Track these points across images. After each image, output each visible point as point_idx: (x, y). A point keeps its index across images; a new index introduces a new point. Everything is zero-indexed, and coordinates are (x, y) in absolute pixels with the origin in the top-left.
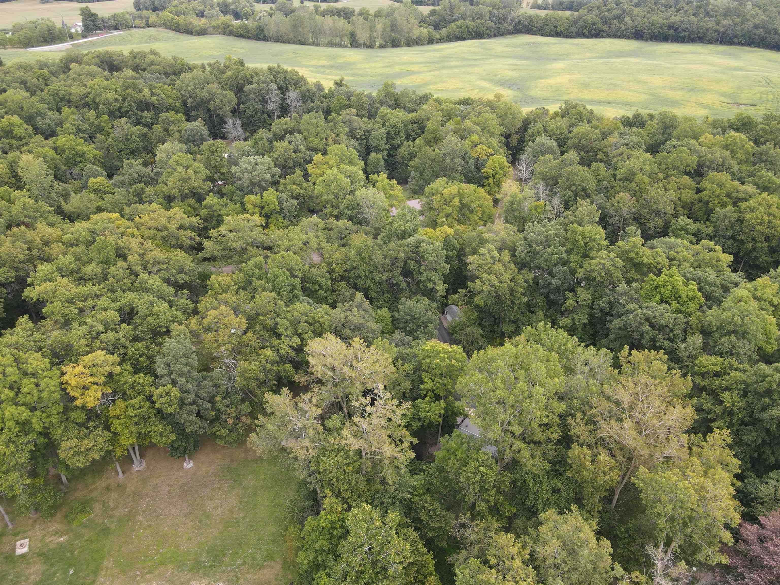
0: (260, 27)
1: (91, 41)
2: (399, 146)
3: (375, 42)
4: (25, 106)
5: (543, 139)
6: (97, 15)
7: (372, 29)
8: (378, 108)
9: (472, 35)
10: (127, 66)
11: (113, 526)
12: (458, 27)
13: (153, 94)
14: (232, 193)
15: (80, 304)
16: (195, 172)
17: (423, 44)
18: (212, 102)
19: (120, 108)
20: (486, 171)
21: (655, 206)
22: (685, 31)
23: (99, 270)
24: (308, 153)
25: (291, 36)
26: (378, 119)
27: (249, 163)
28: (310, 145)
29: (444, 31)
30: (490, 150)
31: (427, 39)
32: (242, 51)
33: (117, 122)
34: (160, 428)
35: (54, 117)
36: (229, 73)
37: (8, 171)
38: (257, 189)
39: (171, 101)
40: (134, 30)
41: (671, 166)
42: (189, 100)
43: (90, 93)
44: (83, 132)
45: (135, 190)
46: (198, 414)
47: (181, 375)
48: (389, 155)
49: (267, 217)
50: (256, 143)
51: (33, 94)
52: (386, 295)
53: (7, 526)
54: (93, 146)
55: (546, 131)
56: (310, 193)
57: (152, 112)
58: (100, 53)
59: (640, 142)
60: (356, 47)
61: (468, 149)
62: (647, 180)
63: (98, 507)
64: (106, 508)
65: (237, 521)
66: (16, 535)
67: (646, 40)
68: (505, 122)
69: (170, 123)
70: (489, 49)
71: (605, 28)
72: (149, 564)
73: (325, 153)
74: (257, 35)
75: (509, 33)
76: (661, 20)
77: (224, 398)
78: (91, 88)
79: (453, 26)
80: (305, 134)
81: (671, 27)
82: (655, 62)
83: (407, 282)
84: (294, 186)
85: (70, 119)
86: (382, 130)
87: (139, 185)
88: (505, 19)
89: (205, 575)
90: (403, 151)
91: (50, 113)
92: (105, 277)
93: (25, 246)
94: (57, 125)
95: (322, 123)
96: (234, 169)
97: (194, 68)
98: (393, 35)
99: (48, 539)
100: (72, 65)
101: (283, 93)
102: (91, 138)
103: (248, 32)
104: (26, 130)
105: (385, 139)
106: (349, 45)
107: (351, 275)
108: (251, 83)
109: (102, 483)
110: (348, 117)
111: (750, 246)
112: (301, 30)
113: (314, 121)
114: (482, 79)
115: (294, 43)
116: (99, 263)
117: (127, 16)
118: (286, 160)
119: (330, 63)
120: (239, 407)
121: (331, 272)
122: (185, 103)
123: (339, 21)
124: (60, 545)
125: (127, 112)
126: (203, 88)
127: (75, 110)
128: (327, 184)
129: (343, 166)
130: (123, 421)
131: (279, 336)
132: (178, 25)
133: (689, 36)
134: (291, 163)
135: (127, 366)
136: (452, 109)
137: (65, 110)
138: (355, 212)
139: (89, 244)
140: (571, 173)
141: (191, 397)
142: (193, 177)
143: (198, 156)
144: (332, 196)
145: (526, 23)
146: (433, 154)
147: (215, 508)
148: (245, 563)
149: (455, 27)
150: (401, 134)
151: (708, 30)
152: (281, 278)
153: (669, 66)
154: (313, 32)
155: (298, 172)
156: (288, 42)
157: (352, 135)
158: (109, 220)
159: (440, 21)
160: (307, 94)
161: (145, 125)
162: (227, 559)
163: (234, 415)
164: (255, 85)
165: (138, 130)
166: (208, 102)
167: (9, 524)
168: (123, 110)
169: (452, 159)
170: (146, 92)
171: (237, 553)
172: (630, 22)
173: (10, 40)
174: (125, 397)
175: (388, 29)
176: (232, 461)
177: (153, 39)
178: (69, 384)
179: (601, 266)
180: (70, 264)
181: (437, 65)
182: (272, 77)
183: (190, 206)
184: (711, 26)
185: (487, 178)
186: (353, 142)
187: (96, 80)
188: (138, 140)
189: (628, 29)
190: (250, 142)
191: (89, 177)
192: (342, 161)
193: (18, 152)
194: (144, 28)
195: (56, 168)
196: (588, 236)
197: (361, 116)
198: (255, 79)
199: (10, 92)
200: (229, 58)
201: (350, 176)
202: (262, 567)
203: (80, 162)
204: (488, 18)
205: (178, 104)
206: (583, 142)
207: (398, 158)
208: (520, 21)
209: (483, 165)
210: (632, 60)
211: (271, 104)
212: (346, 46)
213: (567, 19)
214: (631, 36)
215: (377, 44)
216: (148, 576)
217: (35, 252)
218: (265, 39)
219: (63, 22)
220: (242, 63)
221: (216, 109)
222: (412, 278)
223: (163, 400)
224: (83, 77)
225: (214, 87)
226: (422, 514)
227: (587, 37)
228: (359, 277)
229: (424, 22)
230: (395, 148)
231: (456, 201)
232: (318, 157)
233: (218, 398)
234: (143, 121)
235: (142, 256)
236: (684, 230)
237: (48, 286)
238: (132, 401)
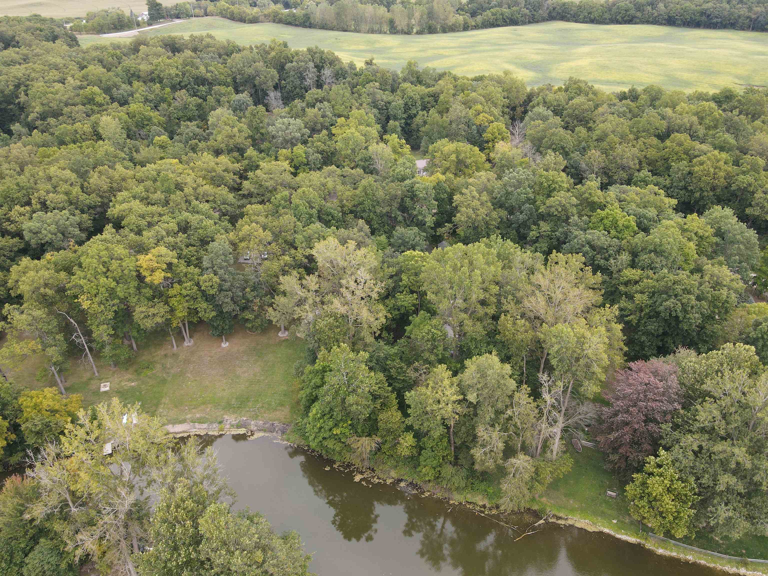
0: (307, 14)
1: (155, 29)
2: (415, 116)
3: (412, 28)
4: (104, 79)
5: (541, 109)
6: (161, 5)
7: (410, 16)
8: (400, 83)
9: (506, 22)
10: (187, 48)
11: (169, 379)
12: (493, 14)
13: (207, 71)
14: (269, 149)
15: (149, 219)
16: (240, 131)
17: (458, 31)
18: (257, 78)
19: (181, 82)
20: (487, 136)
21: (619, 161)
22: (717, 17)
23: (163, 196)
24: (334, 118)
25: (335, 23)
26: (399, 92)
27: (283, 124)
28: (336, 112)
29: (479, 19)
30: (492, 118)
31: (462, 26)
32: (289, 37)
33: (178, 94)
34: (204, 305)
35: (127, 88)
36: (273, 54)
37: (91, 130)
38: (289, 145)
39: (223, 77)
40: (194, 19)
41: (641, 129)
42: (238, 77)
43: (156, 70)
44: (151, 101)
45: (191, 145)
46: (232, 299)
47: (221, 268)
48: (406, 124)
49: (296, 168)
50: (291, 110)
51: (109, 70)
52: (386, 227)
53: (94, 373)
54: (157, 113)
55: (545, 102)
56: (332, 149)
57: (207, 87)
58: (164, 37)
59: (624, 111)
60: (395, 33)
61: (471, 117)
62: (617, 139)
63: (158, 366)
64: (164, 368)
65: (259, 381)
66: (100, 380)
67: (679, 26)
68: (510, 95)
69: (221, 95)
70: (520, 35)
71: (639, 14)
72: (194, 403)
73: (347, 117)
74: (304, 22)
75: (544, 20)
76: (693, 7)
77: (252, 291)
78: (156, 66)
79: (488, 13)
80: (333, 103)
81: (703, 13)
82: (681, 47)
83: (403, 216)
84: (320, 143)
85: (139, 91)
86: (401, 102)
87: (194, 141)
88: (540, 6)
89: (234, 412)
90: (418, 120)
91: (123, 86)
92: (167, 203)
93: (108, 180)
94: (129, 95)
95: (348, 94)
96: (271, 128)
97: (244, 49)
98: (430, 22)
99: (123, 384)
100: (142, 47)
101: (319, 71)
102: (156, 107)
103: (295, 20)
104: (105, 98)
105: (403, 109)
106: (388, 32)
107: (359, 209)
108: (292, 62)
109: (161, 352)
110: (372, 89)
111: (697, 195)
112: (344, 17)
113: (341, 92)
114: (507, 62)
115: (338, 30)
116: (162, 192)
117: (188, 6)
118: (315, 123)
119: (368, 48)
120: (263, 299)
121: (342, 206)
122: (234, 79)
123: (379, 9)
124: (132, 387)
125: (186, 86)
126: (250, 66)
127: (143, 84)
128: (346, 140)
129: (362, 127)
130: (178, 299)
131: (296, 249)
132: (232, 13)
133: (721, 23)
134: (319, 126)
135: (182, 261)
136: (465, 84)
137: (136, 84)
138: (367, 163)
139: (155, 181)
140: (553, 134)
141: (227, 285)
142: (238, 135)
143: (243, 119)
144: (350, 151)
145: (560, 11)
146: (440, 120)
147: (244, 372)
148: (263, 407)
149: (490, 14)
150: (417, 105)
151: (739, 17)
152: (301, 207)
153: (692, 49)
154: (354, 20)
155: (325, 132)
156: (332, 29)
157: (374, 104)
158: (171, 164)
159: (478, 9)
160: (340, 72)
161: (200, 98)
162: (250, 404)
163: (259, 304)
164: (294, 64)
165: (195, 100)
166: (254, 78)
167: (96, 372)
168: (183, 84)
169: (458, 125)
170: (202, 69)
171: (258, 401)
172: (663, 8)
173: (85, 27)
174: (180, 282)
175: (425, 17)
176: (258, 344)
177: (210, 26)
178: (142, 267)
179: (558, 203)
180: (141, 193)
181: (468, 50)
182: (310, 57)
183: (234, 158)
184: (742, 13)
185: (487, 142)
186: (375, 111)
187: (160, 59)
188: (194, 108)
189: (661, 15)
190: (287, 109)
191: (154, 136)
192: (360, 124)
193: (99, 115)
194: (202, 16)
195: (128, 130)
196: (551, 178)
197: (384, 90)
198: (296, 58)
199: (91, 67)
200: (274, 40)
201: (365, 135)
202: (276, 410)
203: (147, 125)
204: (523, 5)
205: (228, 80)
206: (577, 112)
207: (414, 126)
208: (554, 9)
209: (484, 131)
210: (658, 44)
211: (308, 80)
212: (385, 33)
213: (602, 6)
214: (664, 22)
215: (415, 30)
216: (193, 410)
217: (115, 185)
218: (311, 26)
219: (131, 11)
220: (285, 45)
221: (261, 85)
222: (408, 214)
223: (207, 284)
224: (150, 57)
225: (260, 65)
226: (393, 371)
227: (620, 23)
228: (364, 211)
229: (462, 10)
230: (411, 117)
231: (453, 157)
232: (341, 120)
233: (248, 290)
234: (199, 94)
235: (195, 189)
236: (644, 181)
237: (125, 206)
238: (185, 285)
